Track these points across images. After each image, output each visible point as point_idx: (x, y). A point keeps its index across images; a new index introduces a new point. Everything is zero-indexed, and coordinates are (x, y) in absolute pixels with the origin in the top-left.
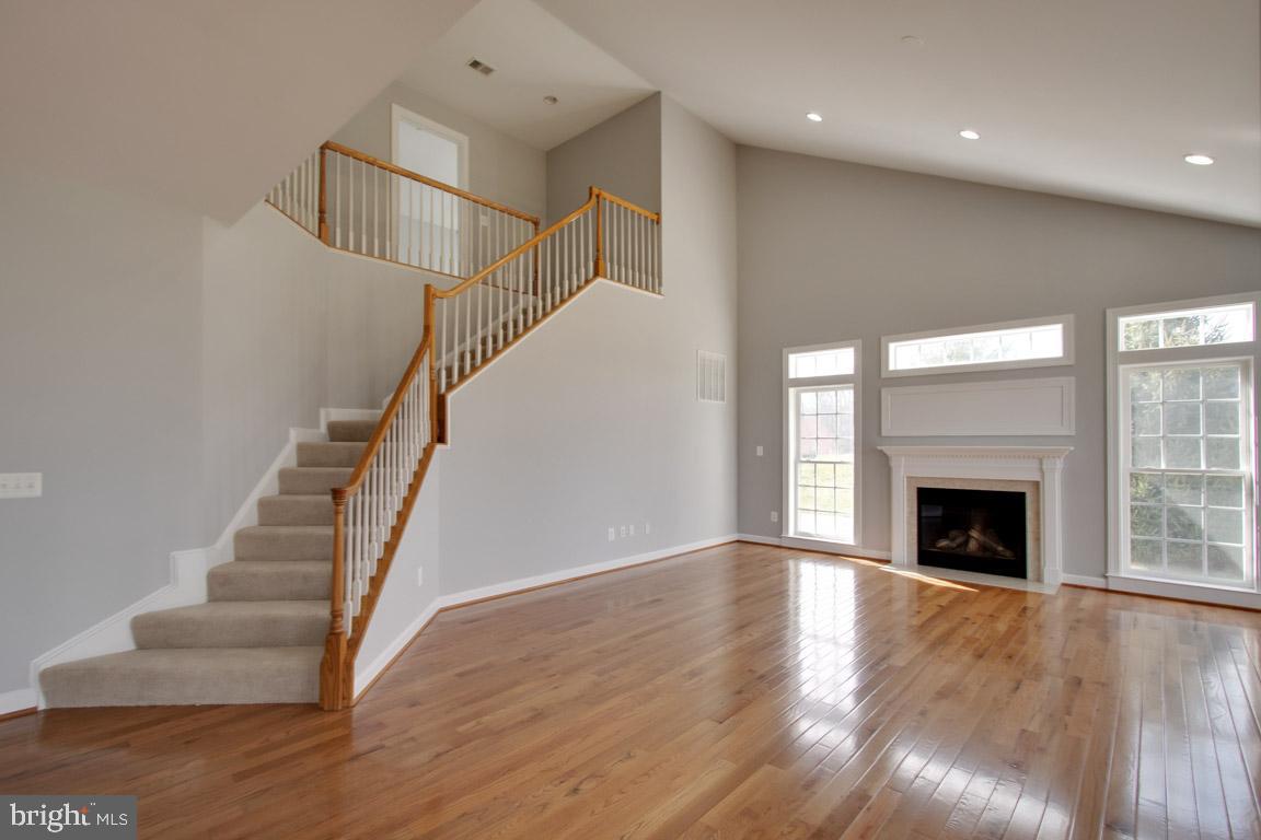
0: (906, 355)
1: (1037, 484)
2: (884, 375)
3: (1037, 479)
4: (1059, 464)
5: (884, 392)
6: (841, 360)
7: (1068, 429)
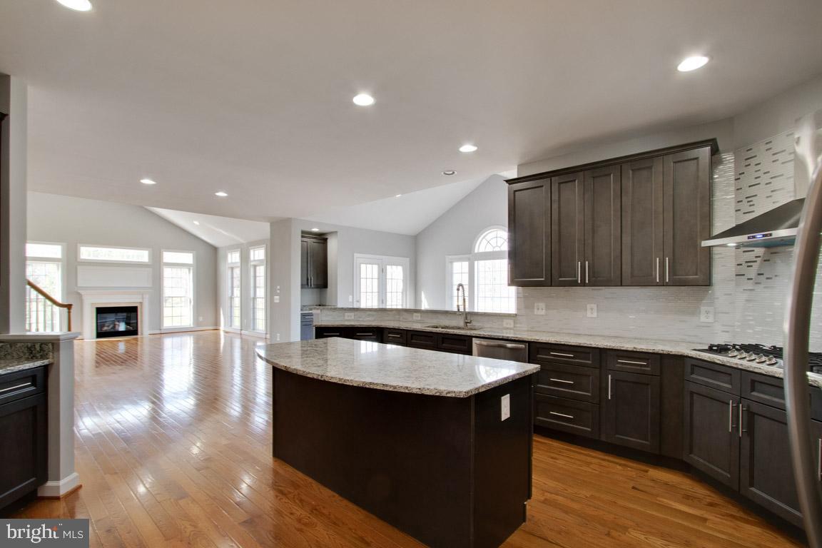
0: (87, 253)
1: (141, 303)
2: (79, 260)
3: (141, 301)
4: (147, 296)
5: (79, 267)
6: (55, 251)
7: (150, 285)
